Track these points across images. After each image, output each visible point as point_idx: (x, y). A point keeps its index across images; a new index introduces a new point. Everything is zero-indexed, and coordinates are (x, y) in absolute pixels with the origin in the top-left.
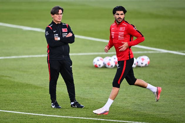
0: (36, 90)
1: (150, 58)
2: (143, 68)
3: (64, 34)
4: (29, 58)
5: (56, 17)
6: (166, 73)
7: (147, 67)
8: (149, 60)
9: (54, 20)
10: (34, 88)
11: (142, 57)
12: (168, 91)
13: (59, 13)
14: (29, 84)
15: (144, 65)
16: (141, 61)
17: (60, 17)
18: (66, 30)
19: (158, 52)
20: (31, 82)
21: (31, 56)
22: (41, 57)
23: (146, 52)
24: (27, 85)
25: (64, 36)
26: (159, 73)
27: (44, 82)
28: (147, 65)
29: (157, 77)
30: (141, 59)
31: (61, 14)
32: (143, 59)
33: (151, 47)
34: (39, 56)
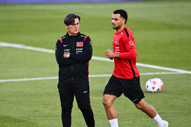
0: (17, 124)
1: (163, 81)
2: (155, 93)
3: (78, 49)
4: (7, 82)
5: (71, 28)
6: (184, 100)
7: (160, 92)
8: (162, 83)
9: (70, 31)
10: (14, 122)
11: (153, 80)
12: (187, 123)
13: (74, 23)
14: (7, 116)
15: (155, 90)
16: (153, 86)
17: (77, 28)
18: (81, 44)
19: (173, 73)
20: (11, 114)
21: (9, 80)
22: (22, 82)
23: (158, 73)
24: (5, 117)
25: (78, 51)
26: (174, 100)
27: (28, 114)
28: (160, 89)
29: (172, 105)
30: (152, 82)
31: (78, 24)
32: (154, 83)
33: (165, 66)
34: (21, 80)
